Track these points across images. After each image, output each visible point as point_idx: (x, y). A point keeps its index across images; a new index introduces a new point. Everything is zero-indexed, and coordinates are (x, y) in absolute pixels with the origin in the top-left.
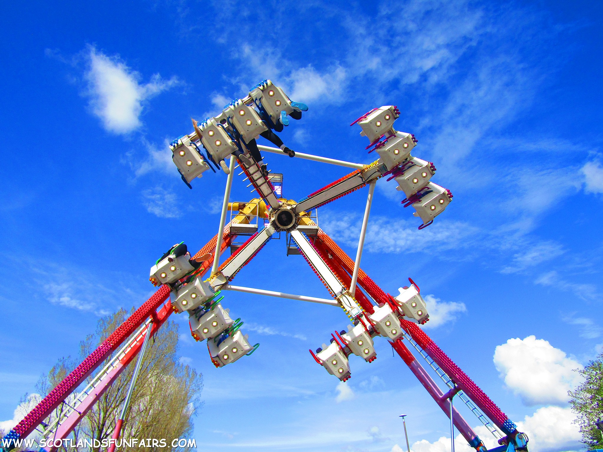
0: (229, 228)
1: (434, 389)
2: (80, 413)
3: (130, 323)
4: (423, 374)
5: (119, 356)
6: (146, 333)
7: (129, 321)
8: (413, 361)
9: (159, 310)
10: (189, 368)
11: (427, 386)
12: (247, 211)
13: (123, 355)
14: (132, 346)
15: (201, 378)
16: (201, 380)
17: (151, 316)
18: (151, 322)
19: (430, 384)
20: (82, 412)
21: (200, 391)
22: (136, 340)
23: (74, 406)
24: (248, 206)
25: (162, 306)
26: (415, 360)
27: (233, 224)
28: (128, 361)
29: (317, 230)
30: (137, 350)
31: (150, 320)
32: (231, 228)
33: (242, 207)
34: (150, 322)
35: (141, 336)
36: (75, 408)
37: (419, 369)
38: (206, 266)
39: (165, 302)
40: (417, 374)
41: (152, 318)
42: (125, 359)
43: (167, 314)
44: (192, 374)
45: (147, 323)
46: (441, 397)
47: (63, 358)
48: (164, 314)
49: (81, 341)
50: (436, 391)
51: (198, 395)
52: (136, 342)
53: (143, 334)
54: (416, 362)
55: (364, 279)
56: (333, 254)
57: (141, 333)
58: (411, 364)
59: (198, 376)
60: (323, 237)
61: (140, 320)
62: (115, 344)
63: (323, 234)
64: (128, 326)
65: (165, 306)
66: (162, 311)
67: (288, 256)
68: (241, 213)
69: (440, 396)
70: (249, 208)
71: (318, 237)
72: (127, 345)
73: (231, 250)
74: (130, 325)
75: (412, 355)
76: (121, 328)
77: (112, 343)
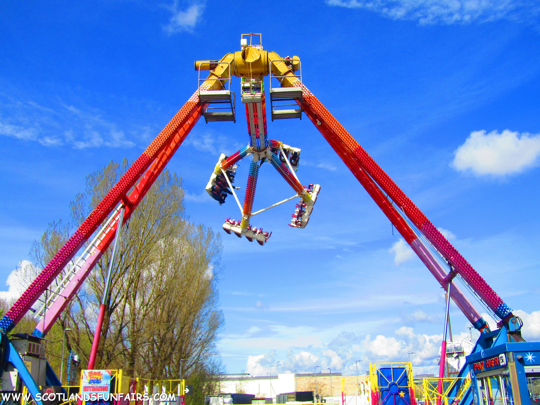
0: (197, 97)
1: (437, 270)
2: (65, 298)
3: (99, 211)
4: (424, 254)
5: (95, 242)
6: (118, 219)
7: (98, 209)
8: (414, 240)
9: (129, 194)
10: (204, 227)
11: (429, 266)
12: (219, 71)
13: (99, 242)
14: (107, 232)
15: (220, 238)
16: (219, 241)
17: (121, 201)
18: (123, 207)
19: (432, 264)
20: (67, 296)
21: (220, 254)
22: (109, 226)
23: (59, 292)
24: (221, 65)
25: (133, 188)
26: (416, 239)
27: (202, 92)
28: (105, 248)
29: (302, 92)
30: (112, 236)
31: (121, 205)
32: (200, 96)
33: (213, 67)
34: (121, 207)
35: (115, 222)
36: (59, 294)
37: (420, 247)
38: (177, 140)
39: (135, 184)
40: (419, 253)
41: (123, 203)
42: (102, 244)
43: (139, 197)
44: (207, 235)
45: (118, 209)
46: (444, 278)
47: (54, 223)
48: (136, 197)
49: (71, 202)
50: (438, 272)
51: (217, 258)
52: (110, 228)
53: (116, 219)
54: (418, 241)
55: (356, 150)
56: (322, 120)
57: (114, 219)
58: (412, 243)
59: (215, 237)
60: (309, 99)
61: (109, 208)
62: (87, 233)
63: (310, 96)
64: (98, 215)
65: (136, 188)
66: (133, 195)
67: (273, 121)
68: (213, 74)
69: (442, 277)
70: (222, 67)
71: (304, 99)
72: (101, 231)
73: (206, 118)
74: (100, 213)
75: (413, 233)
76: (91, 217)
77: (84, 233)
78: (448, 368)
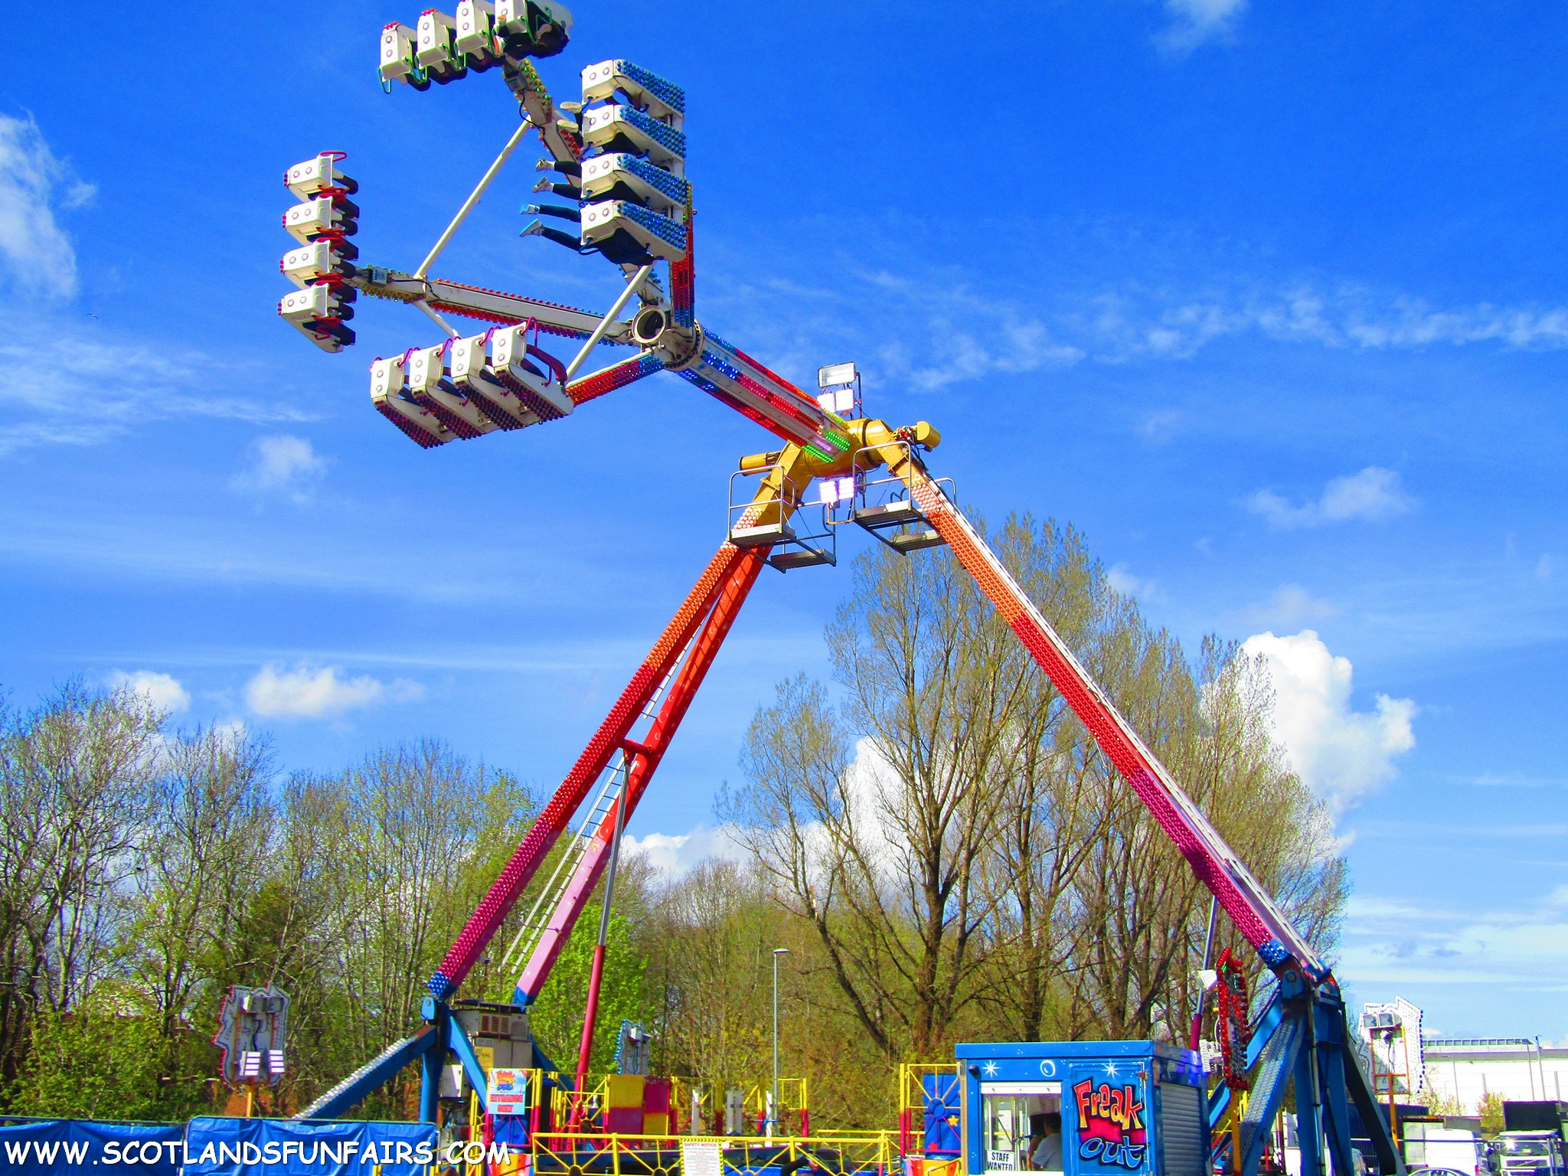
2: (557, 930)
12: (777, 477)
24: (781, 463)
48: (657, 737)
68: (765, 485)
70: (782, 467)
78: (1374, 1062)
